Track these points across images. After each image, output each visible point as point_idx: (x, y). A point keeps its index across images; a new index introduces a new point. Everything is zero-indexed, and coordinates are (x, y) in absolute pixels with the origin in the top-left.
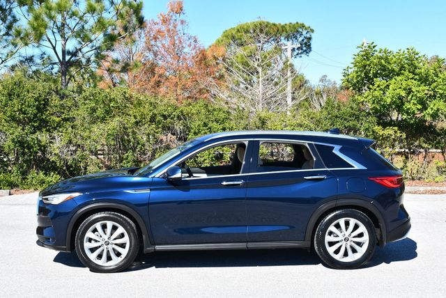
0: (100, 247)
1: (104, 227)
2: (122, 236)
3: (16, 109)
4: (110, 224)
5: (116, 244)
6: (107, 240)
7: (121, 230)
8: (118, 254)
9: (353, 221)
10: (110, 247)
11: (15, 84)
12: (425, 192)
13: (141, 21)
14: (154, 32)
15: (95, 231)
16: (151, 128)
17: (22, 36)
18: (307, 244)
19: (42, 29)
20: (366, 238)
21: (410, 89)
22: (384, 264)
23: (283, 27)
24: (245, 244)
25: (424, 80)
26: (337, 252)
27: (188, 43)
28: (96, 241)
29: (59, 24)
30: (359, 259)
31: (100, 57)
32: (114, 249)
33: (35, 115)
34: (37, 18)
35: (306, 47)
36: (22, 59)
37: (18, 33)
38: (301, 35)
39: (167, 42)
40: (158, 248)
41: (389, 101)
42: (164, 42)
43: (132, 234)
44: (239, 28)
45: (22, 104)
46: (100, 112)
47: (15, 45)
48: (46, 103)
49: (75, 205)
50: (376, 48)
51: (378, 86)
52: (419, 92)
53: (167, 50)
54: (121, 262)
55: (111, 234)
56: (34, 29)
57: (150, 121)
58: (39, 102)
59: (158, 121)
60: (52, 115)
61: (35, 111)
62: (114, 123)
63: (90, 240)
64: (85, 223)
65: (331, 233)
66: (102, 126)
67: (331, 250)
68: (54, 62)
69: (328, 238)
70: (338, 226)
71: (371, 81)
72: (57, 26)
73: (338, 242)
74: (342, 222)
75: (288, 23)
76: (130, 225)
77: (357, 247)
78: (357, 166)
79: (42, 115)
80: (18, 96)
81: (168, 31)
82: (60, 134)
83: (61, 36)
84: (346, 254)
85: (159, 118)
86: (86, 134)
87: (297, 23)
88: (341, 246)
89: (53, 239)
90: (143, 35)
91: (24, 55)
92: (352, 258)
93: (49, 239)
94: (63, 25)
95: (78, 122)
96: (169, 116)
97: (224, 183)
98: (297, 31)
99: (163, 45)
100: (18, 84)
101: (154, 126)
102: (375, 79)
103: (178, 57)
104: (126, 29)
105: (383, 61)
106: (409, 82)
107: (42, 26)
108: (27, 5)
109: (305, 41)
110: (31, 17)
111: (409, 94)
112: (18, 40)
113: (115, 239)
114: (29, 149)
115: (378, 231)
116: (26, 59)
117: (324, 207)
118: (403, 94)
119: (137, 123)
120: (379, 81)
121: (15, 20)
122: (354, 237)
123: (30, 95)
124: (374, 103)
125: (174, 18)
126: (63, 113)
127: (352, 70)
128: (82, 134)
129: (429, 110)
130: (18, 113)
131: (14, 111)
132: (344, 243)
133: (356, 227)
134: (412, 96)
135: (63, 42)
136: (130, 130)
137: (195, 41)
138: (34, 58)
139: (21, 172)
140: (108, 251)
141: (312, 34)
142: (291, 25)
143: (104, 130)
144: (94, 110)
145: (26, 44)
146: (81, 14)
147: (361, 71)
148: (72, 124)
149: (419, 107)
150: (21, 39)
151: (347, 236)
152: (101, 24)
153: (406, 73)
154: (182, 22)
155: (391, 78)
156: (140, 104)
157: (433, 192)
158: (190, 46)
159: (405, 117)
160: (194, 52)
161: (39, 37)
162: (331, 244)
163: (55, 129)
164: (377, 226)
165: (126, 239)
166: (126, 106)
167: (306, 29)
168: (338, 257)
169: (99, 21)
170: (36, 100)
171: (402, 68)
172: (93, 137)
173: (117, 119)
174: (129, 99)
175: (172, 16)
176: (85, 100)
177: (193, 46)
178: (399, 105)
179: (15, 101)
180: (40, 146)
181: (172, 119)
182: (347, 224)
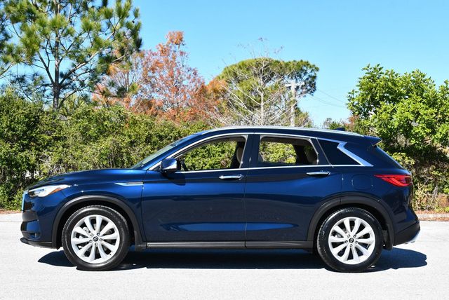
0: (88, 243)
1: (93, 222)
2: (112, 231)
3: (4, 126)
4: (99, 218)
5: (105, 240)
6: (95, 235)
7: (111, 225)
8: (108, 252)
9: (358, 221)
10: (99, 243)
11: (5, 100)
12: (435, 220)
13: (138, 43)
14: (152, 63)
15: (83, 225)
16: (146, 149)
17: (14, 53)
18: (309, 244)
19: (35, 46)
20: (372, 240)
21: (418, 112)
22: (391, 270)
23: (287, 65)
24: (244, 243)
25: (432, 103)
26: (341, 254)
27: (187, 75)
28: (84, 236)
29: (53, 43)
30: (365, 262)
31: (94, 79)
32: (103, 246)
33: (25, 132)
34: (30, 34)
35: (311, 86)
36: (13, 78)
37: (10, 50)
38: (305, 73)
39: (166, 73)
40: (150, 245)
41: (396, 124)
42: (162, 73)
43: (122, 229)
44: (241, 64)
45: (11, 121)
46: (93, 131)
47: (6, 62)
48: (37, 121)
49: (63, 198)
50: (382, 71)
51: (385, 110)
52: (426, 115)
53: (166, 82)
54: (111, 259)
55: (101, 230)
56: (27, 46)
57: (146, 141)
58: (30, 119)
59: (154, 142)
60: (43, 133)
61: (25, 128)
62: (107, 143)
63: (78, 235)
64: (73, 217)
65: (335, 234)
66: (94, 145)
67: (335, 252)
68: (47, 83)
69: (332, 239)
70: (342, 226)
71: (377, 104)
72: (50, 46)
73: (342, 243)
74: (346, 221)
75: (292, 61)
76: (121, 220)
77: (362, 249)
78: (362, 163)
79: (32, 133)
80: (8, 112)
81: (167, 62)
82: (51, 153)
83: (55, 57)
84: (351, 257)
85: (155, 139)
86: (77, 154)
87: (302, 61)
88: (345, 248)
89: (38, 233)
90: (140, 66)
91: (15, 74)
92: (357, 260)
93: (34, 234)
94: (57, 44)
95: (70, 141)
96: (166, 137)
97: (222, 177)
98: (301, 69)
99: (161, 76)
100: (8, 100)
101: (149, 146)
102: (381, 103)
103: (176, 90)
104: (122, 51)
105: (390, 84)
106: (418, 105)
107: (35, 42)
108: (20, 21)
109: (310, 80)
110: (24, 35)
111: (417, 118)
112: (9, 57)
113: (104, 235)
114: (17, 168)
115: (385, 233)
116: (18, 79)
117: (327, 205)
118: (411, 117)
119: (132, 143)
120: (385, 105)
121: (7, 37)
122: (360, 238)
123: (20, 111)
124: (380, 127)
125: (173, 49)
126: (55, 132)
127: (357, 94)
128: (73, 153)
129: (438, 134)
130: (6, 130)
131: (2, 128)
132: (348, 244)
133: (362, 227)
134: (420, 120)
135: (57, 63)
136: (124, 150)
137: (195, 73)
138: (26, 78)
139: (7, 193)
140: (97, 248)
141: (317, 73)
142: (295, 63)
143: (97, 149)
144: (86, 129)
145: (18, 61)
146: (76, 35)
147: (367, 95)
148: (63, 143)
149: (428, 131)
150: (13, 56)
151: (352, 237)
152: (97, 44)
153: (414, 96)
154: (182, 53)
155: (398, 102)
156: (135, 123)
157: (443, 220)
158: (189, 78)
159: (413, 142)
160: (193, 84)
161: (32, 53)
162: (335, 245)
163: (45, 147)
164: (385, 227)
165: (116, 235)
166: (120, 126)
167: (310, 67)
168: (343, 259)
169: (95, 40)
170: (26, 117)
171: (409, 91)
172: (85, 156)
173: (110, 138)
174: (123, 119)
175: (171, 47)
176: (78, 118)
177: (192, 78)
178: (407, 129)
179: (3, 117)
180: (28, 164)
181: (168, 139)
182: (352, 224)
